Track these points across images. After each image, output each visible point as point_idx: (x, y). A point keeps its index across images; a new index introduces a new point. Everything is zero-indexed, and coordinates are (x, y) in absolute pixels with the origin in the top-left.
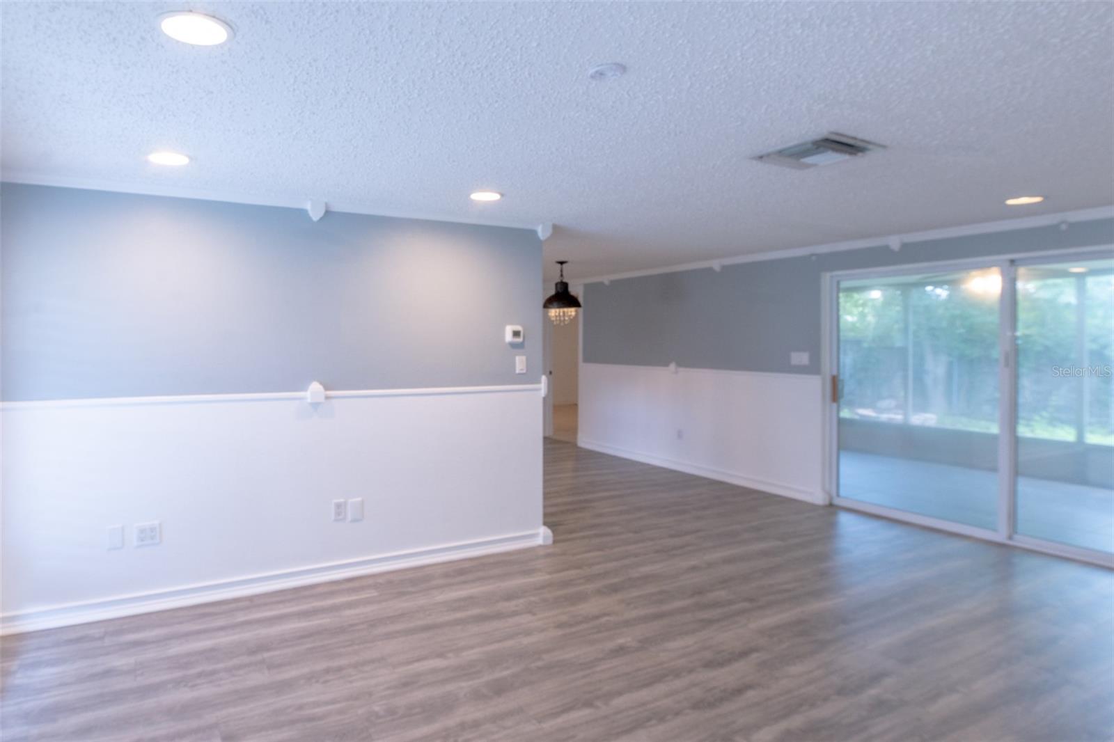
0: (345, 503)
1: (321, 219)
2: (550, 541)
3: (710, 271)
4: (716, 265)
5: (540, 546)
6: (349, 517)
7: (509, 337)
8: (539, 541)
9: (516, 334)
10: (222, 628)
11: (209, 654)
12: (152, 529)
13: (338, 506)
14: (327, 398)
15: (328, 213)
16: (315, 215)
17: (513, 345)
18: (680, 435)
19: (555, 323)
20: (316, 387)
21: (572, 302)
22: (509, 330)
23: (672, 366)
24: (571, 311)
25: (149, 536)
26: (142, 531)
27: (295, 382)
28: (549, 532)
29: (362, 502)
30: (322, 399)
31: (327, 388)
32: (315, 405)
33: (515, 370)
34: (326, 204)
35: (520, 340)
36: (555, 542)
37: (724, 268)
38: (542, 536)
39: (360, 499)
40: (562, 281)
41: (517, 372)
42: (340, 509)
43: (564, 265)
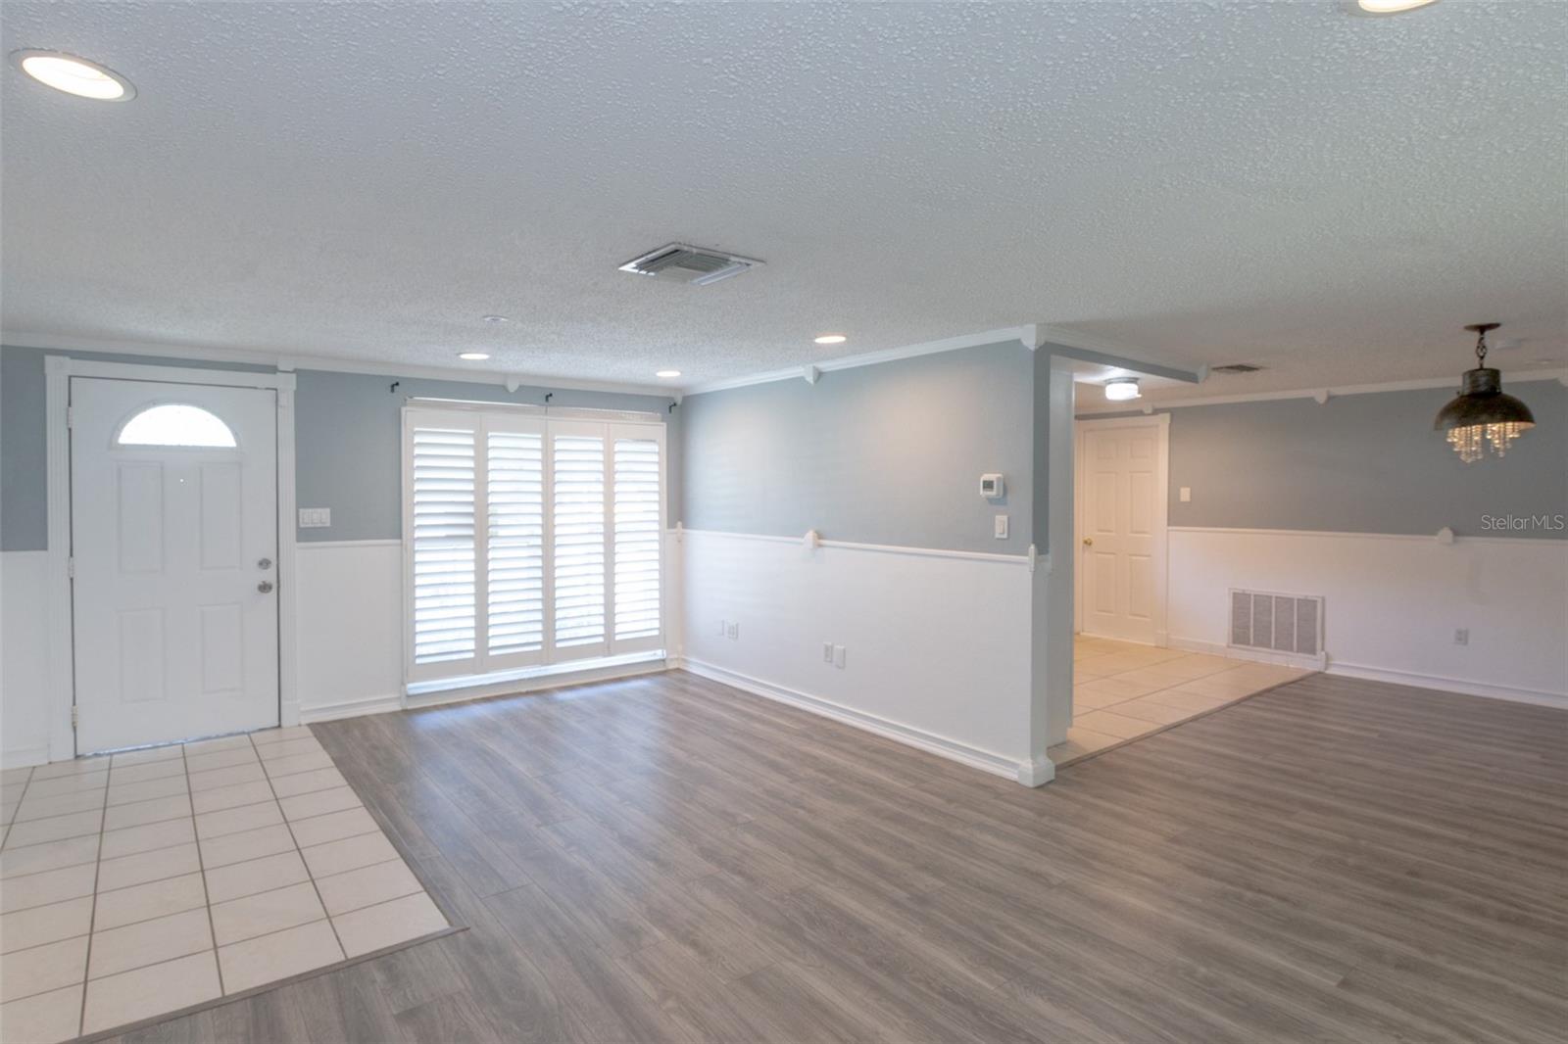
0: (832, 647)
1: (815, 383)
5: (1015, 781)
7: (980, 491)
9: (988, 485)
12: (734, 628)
13: (827, 648)
14: (817, 546)
15: (822, 374)
17: (990, 500)
19: (1463, 456)
20: (811, 536)
22: (982, 480)
26: (730, 627)
29: (844, 651)
30: (814, 547)
31: (819, 536)
32: (813, 551)
33: (995, 533)
35: (994, 493)
39: (842, 647)
40: (1481, 369)
41: (997, 536)
42: (828, 650)
43: (1487, 333)
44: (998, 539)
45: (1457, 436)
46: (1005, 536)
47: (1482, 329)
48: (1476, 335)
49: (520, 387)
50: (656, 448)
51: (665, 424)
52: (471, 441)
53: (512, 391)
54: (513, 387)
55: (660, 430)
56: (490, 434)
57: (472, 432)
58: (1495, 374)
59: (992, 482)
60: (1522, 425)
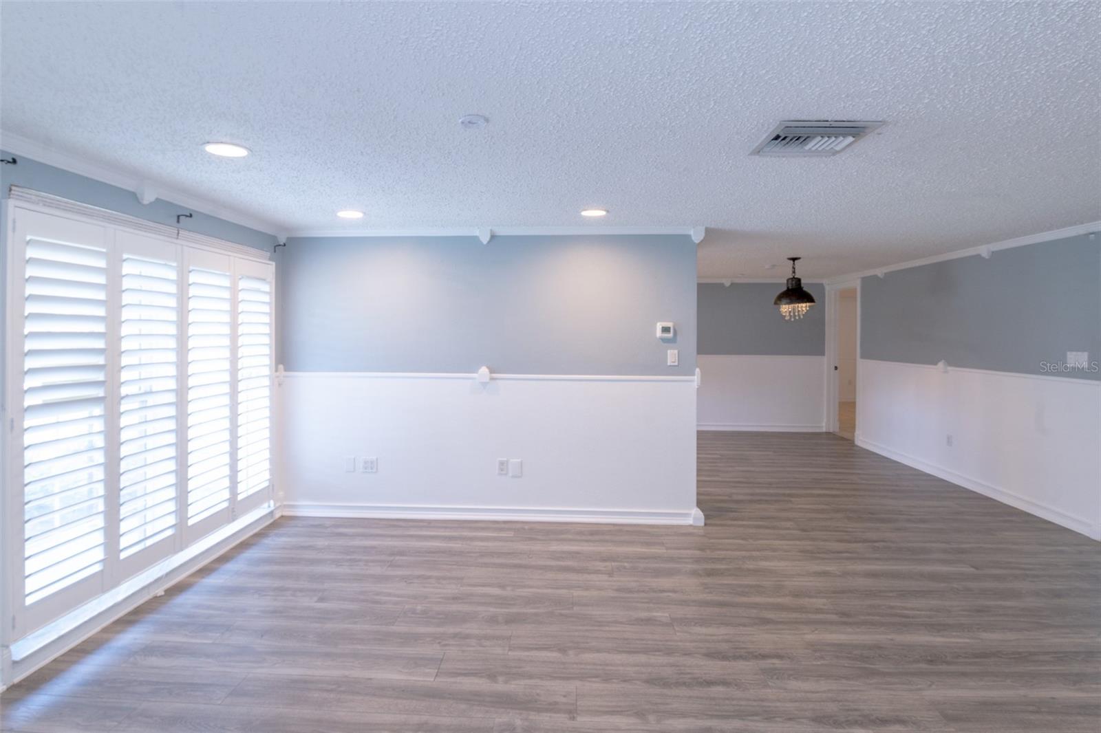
0: (507, 461)
1: (489, 242)
2: (702, 523)
3: (978, 257)
4: (984, 250)
5: (691, 526)
6: (510, 474)
7: (659, 333)
8: (690, 521)
9: (666, 330)
10: (392, 536)
11: (367, 550)
12: (372, 462)
13: (502, 463)
14: (492, 379)
15: (493, 237)
16: (485, 239)
17: (664, 340)
18: (949, 440)
19: (787, 318)
20: (484, 370)
21: (806, 298)
22: (659, 326)
23: (941, 365)
24: (803, 307)
25: (371, 466)
26: (366, 462)
27: (468, 366)
28: (700, 514)
29: (521, 463)
30: (488, 380)
31: (492, 371)
32: (484, 384)
33: (667, 362)
34: (491, 230)
35: (671, 335)
36: (705, 524)
37: (995, 255)
38: (693, 517)
39: (519, 460)
40: (794, 277)
41: (669, 364)
42: (503, 466)
43: (796, 261)
44: (670, 366)
45: (785, 308)
46: (676, 364)
47: (794, 259)
48: (792, 262)
49: (157, 199)
50: (266, 288)
51: (274, 263)
52: (102, 263)
53: (146, 202)
54: (148, 197)
55: (270, 269)
56: (125, 256)
57: (104, 250)
58: (799, 280)
59: (669, 328)
60: (812, 304)
